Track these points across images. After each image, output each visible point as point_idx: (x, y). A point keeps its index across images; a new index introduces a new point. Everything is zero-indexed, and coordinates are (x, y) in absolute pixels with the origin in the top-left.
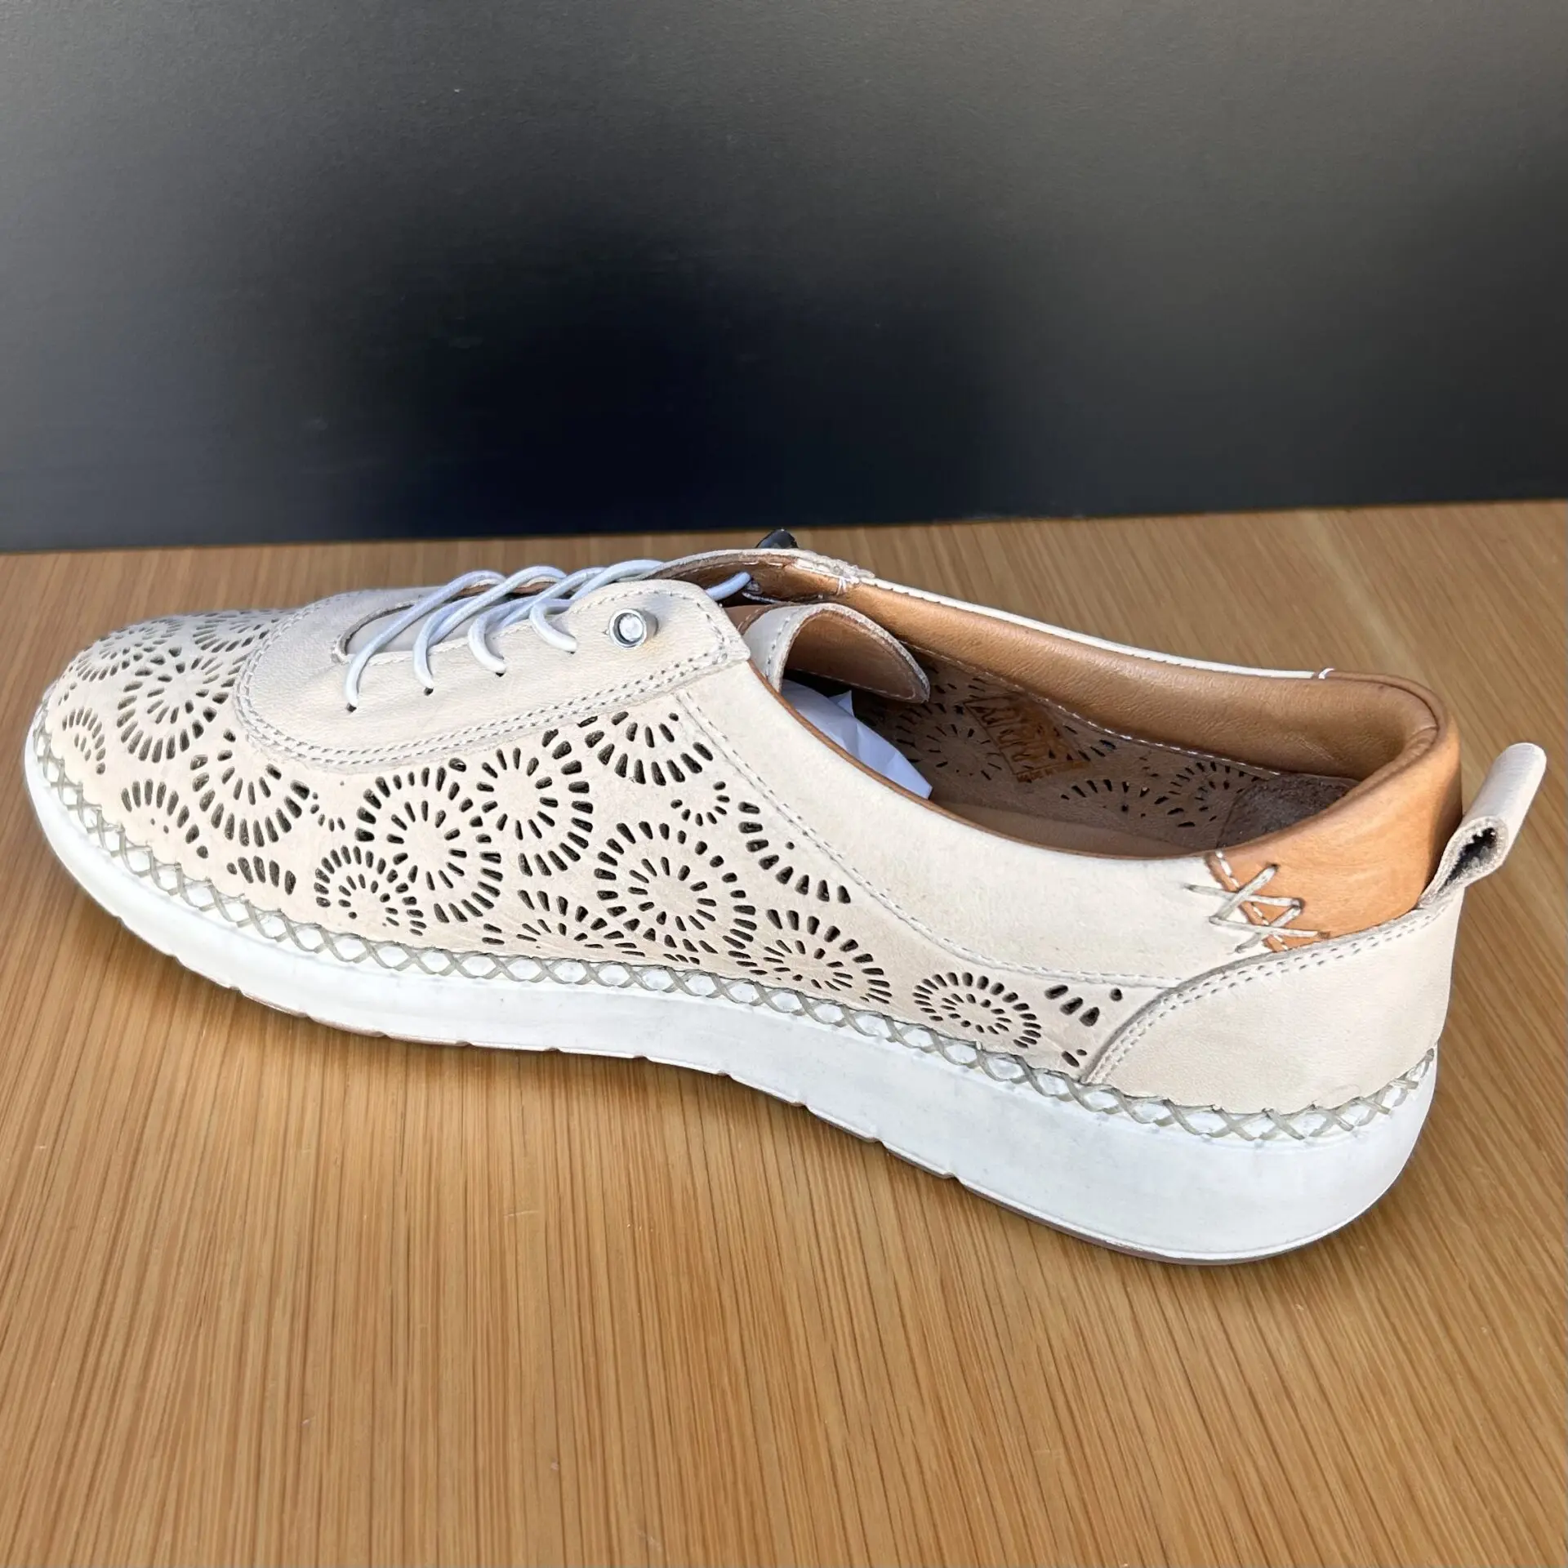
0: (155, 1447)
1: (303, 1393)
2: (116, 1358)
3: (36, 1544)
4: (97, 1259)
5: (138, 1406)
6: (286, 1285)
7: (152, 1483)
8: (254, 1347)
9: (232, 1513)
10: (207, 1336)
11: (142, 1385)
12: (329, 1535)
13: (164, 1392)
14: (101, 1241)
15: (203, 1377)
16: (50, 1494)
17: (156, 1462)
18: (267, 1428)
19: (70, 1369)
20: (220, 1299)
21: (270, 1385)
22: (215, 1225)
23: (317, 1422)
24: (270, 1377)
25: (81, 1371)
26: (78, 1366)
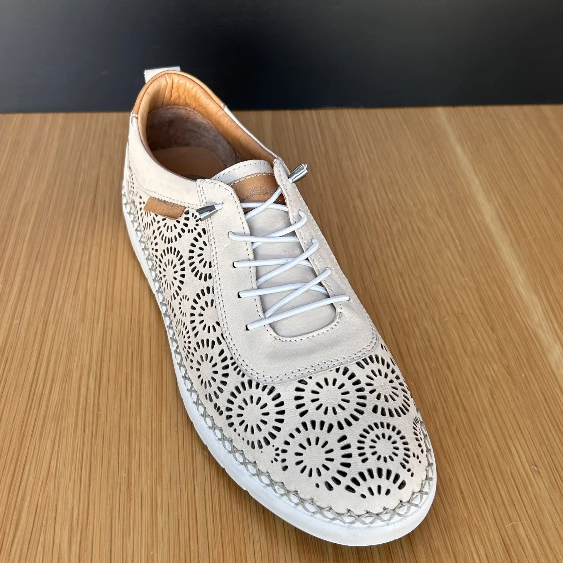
1: (98, 403)
2: (40, 391)
4: (34, 359)
5: (47, 406)
6: (93, 369)
7: (52, 431)
8: (83, 389)
9: (77, 441)
10: (69, 385)
11: (48, 400)
12: (106, 449)
13: (55, 402)
14: (35, 353)
15: (67, 398)
17: (53, 424)
18: (87, 415)
19: (26, 394)
20: (73, 373)
21: (88, 401)
22: (71, 348)
23: (103, 413)
24: (88, 398)
25: (29, 395)
26: (28, 393)
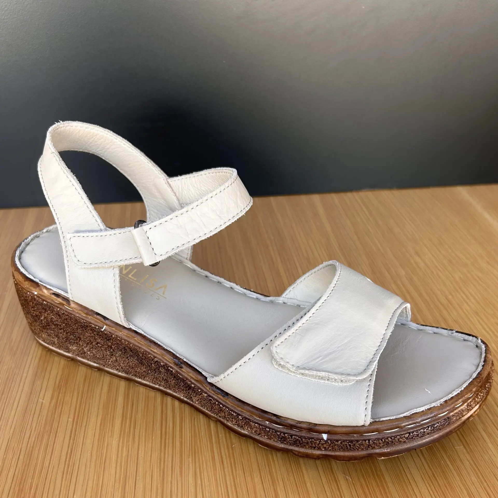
0: (189, 455)
3: (159, 485)
16: (160, 470)
